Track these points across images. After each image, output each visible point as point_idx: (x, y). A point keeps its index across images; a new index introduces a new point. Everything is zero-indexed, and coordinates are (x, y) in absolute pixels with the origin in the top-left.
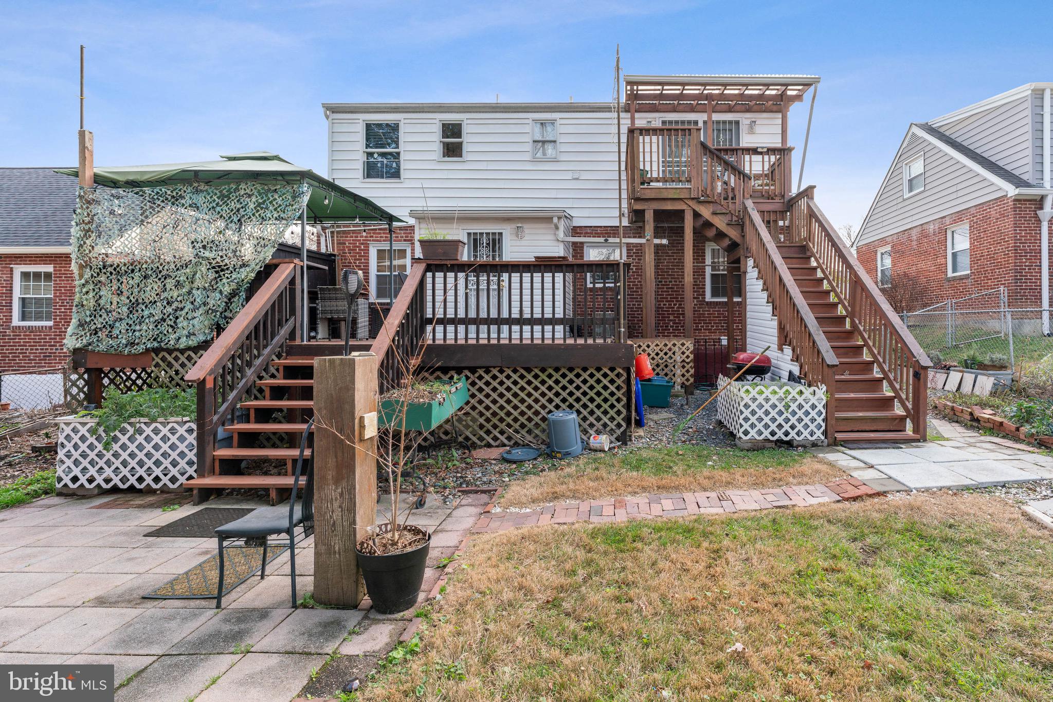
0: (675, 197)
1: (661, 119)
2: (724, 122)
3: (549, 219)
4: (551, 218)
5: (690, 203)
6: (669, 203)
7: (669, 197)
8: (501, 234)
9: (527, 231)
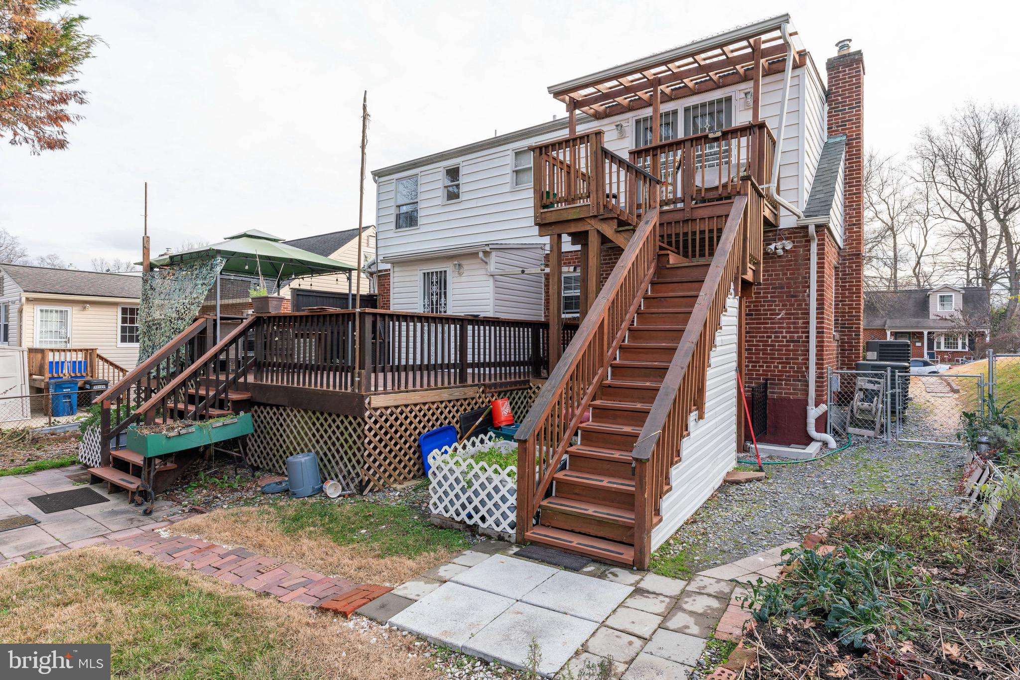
0: (575, 217)
1: (634, 119)
2: (711, 103)
3: (475, 255)
4: (477, 253)
5: (593, 222)
6: (572, 225)
7: (569, 218)
8: (445, 272)
9: (465, 267)
